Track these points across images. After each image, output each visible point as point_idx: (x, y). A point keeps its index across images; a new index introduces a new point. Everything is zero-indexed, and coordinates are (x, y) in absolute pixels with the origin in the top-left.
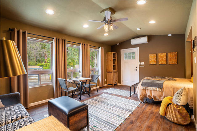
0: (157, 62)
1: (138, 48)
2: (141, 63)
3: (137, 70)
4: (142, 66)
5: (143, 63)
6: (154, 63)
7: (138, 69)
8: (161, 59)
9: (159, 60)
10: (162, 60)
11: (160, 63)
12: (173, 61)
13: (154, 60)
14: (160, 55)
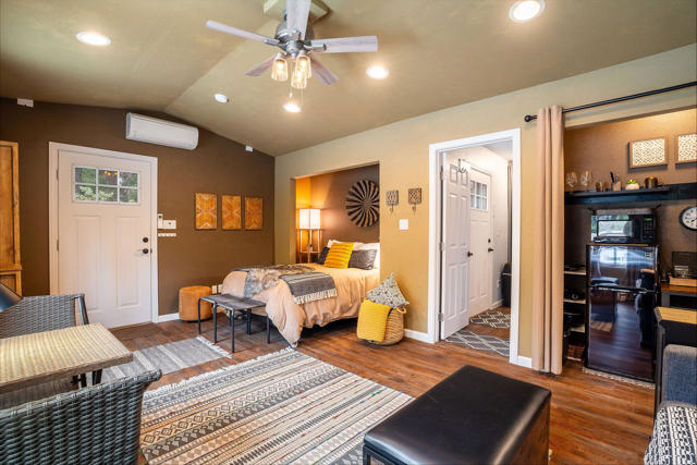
0: (220, 220)
1: (154, 161)
2: (167, 222)
3: (146, 251)
4: (168, 235)
5: (173, 224)
6: (209, 226)
7: (153, 245)
8: (229, 214)
9: (224, 216)
10: (232, 217)
11: (226, 226)
12: (254, 222)
13: (212, 214)
14: (226, 199)
